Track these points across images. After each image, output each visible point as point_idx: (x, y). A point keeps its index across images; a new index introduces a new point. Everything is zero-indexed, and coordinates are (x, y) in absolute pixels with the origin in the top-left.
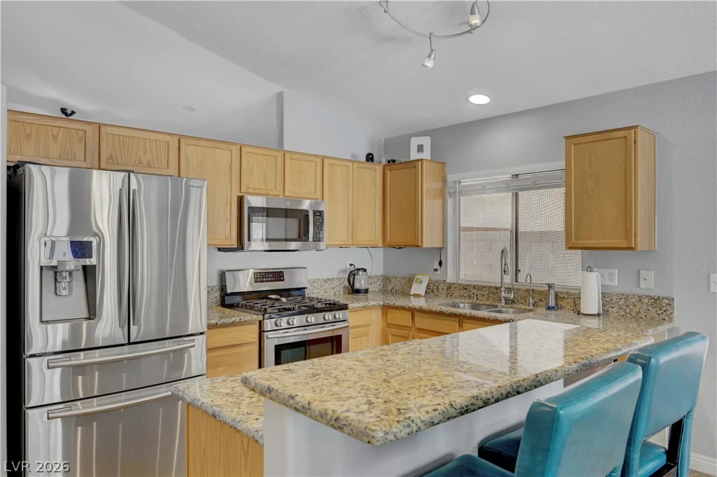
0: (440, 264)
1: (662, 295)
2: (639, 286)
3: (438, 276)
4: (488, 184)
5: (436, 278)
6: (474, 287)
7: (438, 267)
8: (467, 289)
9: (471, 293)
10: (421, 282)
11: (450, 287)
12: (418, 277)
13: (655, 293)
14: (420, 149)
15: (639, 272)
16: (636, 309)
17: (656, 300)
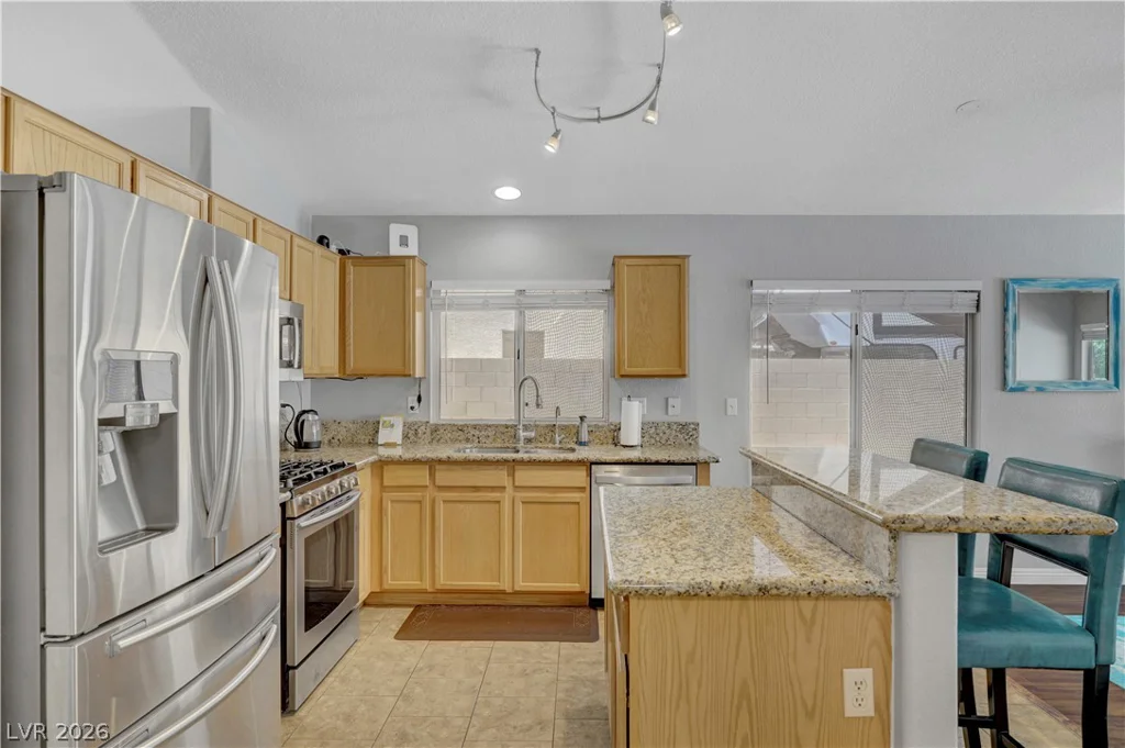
0: (419, 400)
1: (689, 421)
2: (667, 413)
3: (418, 416)
4: (491, 297)
5: (411, 420)
6: (475, 427)
7: (416, 404)
8: (462, 431)
9: (470, 436)
10: (392, 426)
11: (436, 429)
12: (385, 419)
13: (683, 420)
14: (404, 241)
15: (667, 399)
16: (665, 437)
17: (683, 427)
